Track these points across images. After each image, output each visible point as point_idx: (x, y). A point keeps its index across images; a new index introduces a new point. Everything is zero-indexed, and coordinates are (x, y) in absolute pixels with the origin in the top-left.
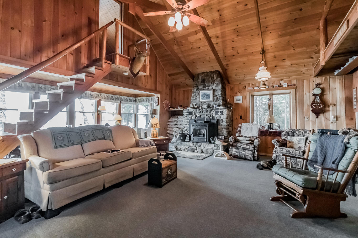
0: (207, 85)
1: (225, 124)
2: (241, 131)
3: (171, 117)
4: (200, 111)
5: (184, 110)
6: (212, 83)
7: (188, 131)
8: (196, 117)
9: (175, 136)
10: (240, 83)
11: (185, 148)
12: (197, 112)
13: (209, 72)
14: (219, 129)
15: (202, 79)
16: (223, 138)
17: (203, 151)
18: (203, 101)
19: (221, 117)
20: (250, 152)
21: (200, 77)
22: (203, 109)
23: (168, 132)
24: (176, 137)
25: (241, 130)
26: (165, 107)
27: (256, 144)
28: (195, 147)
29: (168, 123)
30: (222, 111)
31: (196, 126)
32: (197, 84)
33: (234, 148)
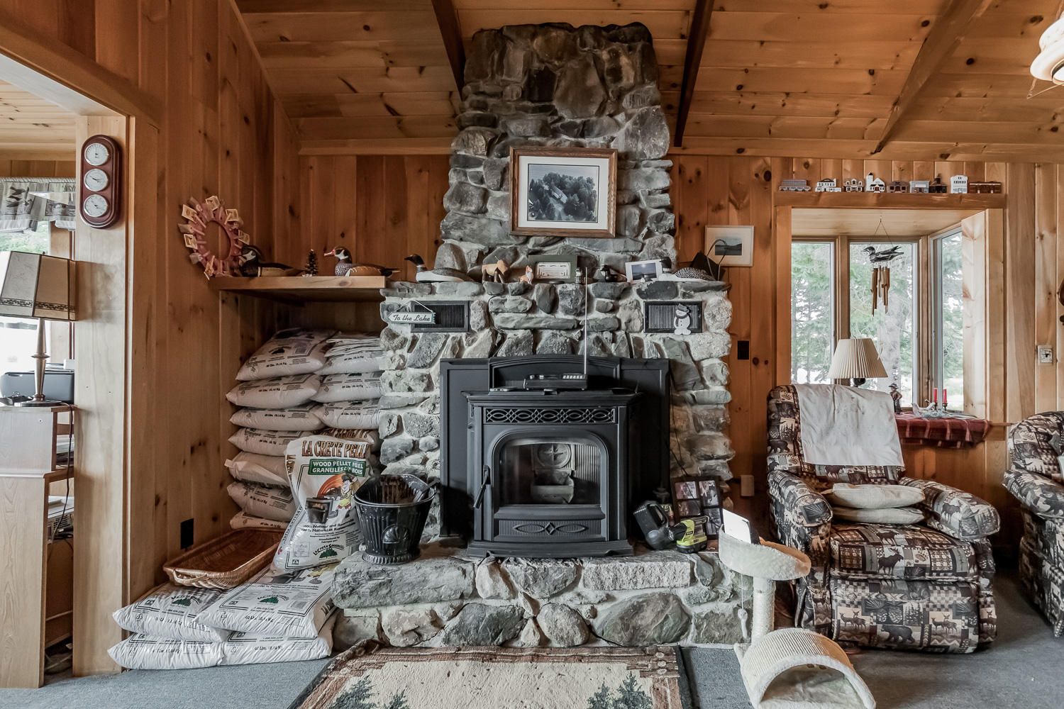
0: (567, 120)
1: (716, 390)
2: (802, 435)
3: (265, 340)
4: (534, 302)
5: (388, 285)
6: (609, 109)
7: (435, 456)
8: (500, 343)
9: (310, 504)
10: (741, 151)
11: (426, 621)
12: (507, 305)
13: (583, 28)
14: (676, 431)
15: (527, 71)
16: (712, 492)
17: (596, 623)
18: (543, 231)
19: (687, 344)
20: (957, 598)
21: (517, 57)
22: (552, 289)
23: (238, 466)
24: (319, 513)
25: (798, 429)
26: (198, 257)
27: (977, 532)
28: (520, 600)
29: (232, 397)
30: (700, 305)
31: (523, 417)
32: (491, 101)
33: (844, 579)
